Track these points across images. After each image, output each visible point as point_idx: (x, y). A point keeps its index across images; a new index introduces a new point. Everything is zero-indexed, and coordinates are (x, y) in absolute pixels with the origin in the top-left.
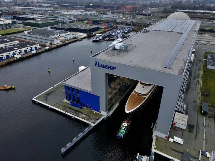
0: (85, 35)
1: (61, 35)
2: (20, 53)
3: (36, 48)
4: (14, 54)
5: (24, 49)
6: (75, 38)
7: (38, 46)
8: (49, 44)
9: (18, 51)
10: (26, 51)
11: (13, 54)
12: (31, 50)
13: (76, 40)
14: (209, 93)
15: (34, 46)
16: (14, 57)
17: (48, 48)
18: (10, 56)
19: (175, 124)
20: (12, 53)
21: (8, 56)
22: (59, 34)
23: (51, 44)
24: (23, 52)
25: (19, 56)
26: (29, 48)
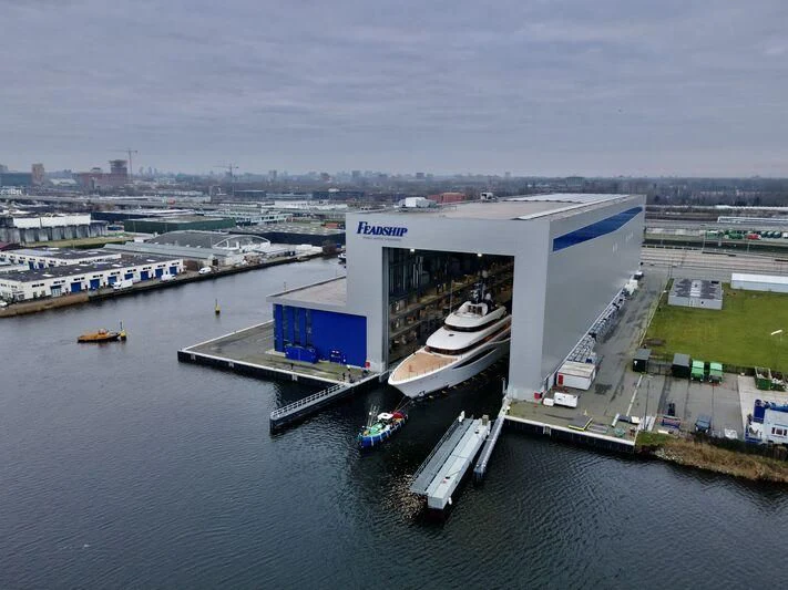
0: (319, 249)
1: (244, 247)
2: (128, 277)
3: (173, 270)
4: (112, 279)
5: (140, 269)
6: (288, 254)
7: (181, 266)
8: (211, 263)
9: (124, 271)
10: (144, 275)
11: (109, 278)
12: (159, 272)
13: (290, 259)
14: (664, 341)
15: (169, 264)
16: (110, 286)
17: (207, 270)
18: (102, 284)
19: (561, 378)
20: (107, 274)
21: (95, 283)
22: (238, 244)
23: (215, 262)
24: (137, 277)
25: (128, 284)
26: (155, 267)
